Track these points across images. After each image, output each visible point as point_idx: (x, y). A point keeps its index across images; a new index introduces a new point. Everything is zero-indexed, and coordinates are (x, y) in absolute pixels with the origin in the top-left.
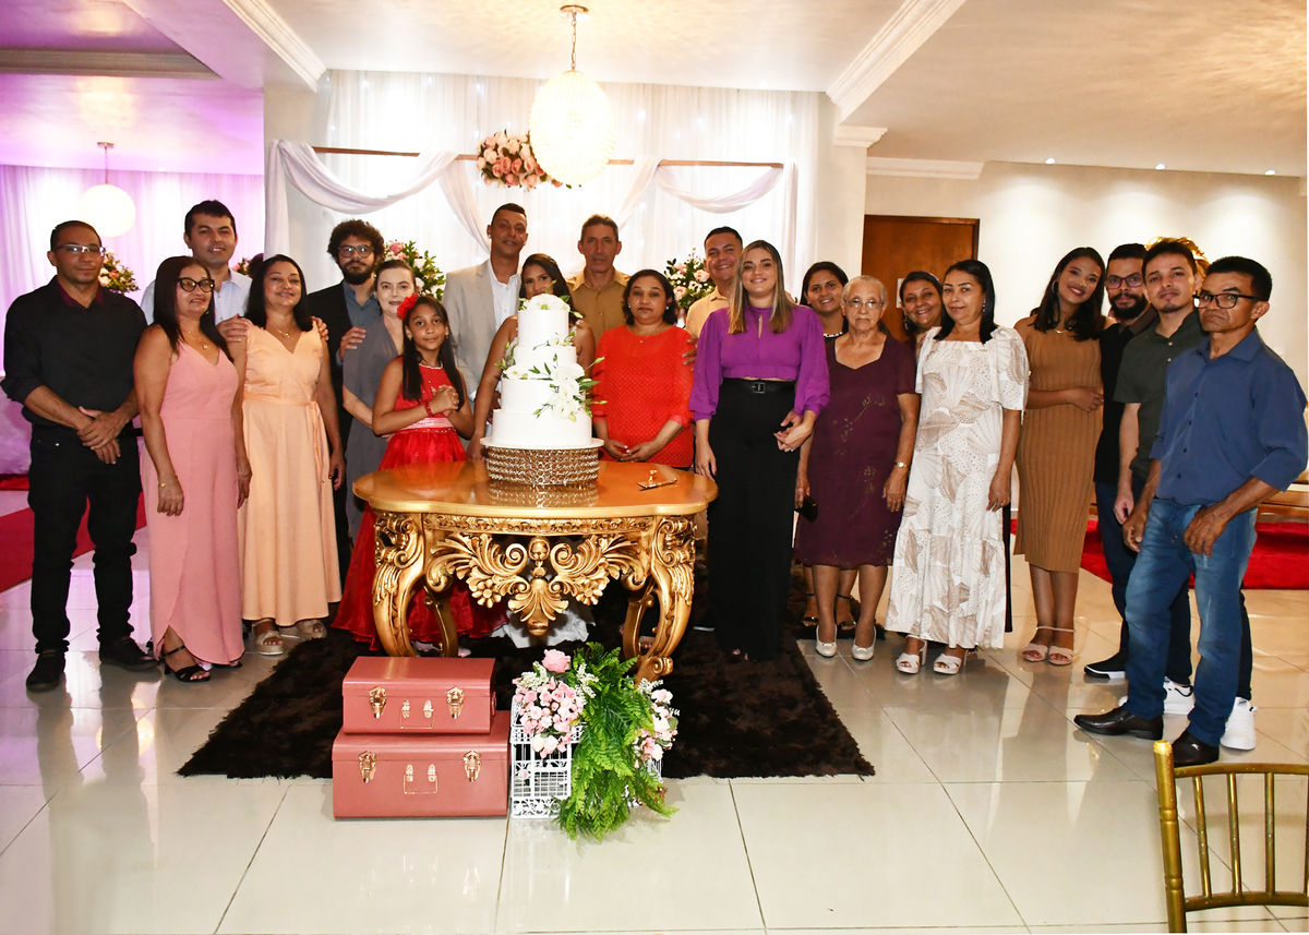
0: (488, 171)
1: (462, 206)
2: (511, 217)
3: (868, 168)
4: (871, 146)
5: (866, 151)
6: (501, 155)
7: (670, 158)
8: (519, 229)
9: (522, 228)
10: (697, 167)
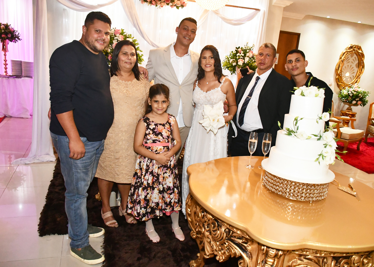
1: (130, 12)
2: (190, 25)
3: (283, 15)
4: (285, 7)
5: (283, 9)
8: (193, 32)
9: (194, 32)
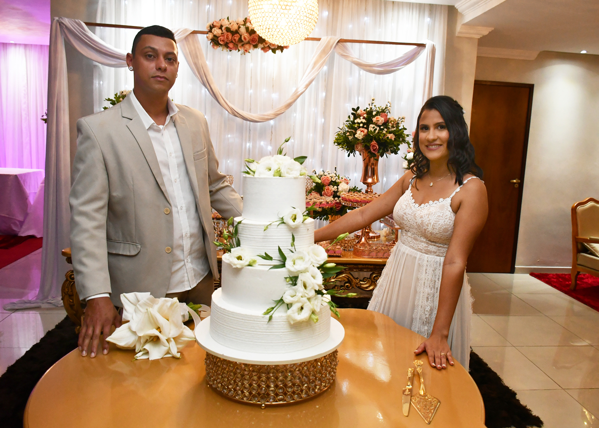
0: (215, 41)
3: (478, 53)
4: (481, 38)
6: (224, 31)
7: (345, 38)
8: (169, 59)
10: (364, 45)
